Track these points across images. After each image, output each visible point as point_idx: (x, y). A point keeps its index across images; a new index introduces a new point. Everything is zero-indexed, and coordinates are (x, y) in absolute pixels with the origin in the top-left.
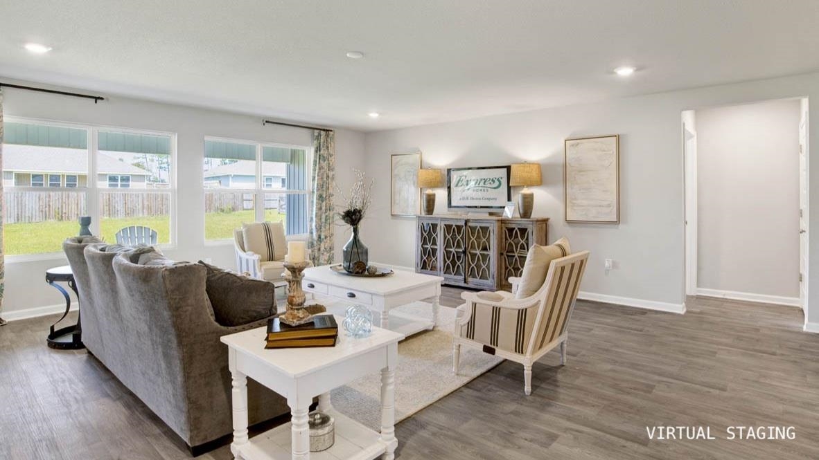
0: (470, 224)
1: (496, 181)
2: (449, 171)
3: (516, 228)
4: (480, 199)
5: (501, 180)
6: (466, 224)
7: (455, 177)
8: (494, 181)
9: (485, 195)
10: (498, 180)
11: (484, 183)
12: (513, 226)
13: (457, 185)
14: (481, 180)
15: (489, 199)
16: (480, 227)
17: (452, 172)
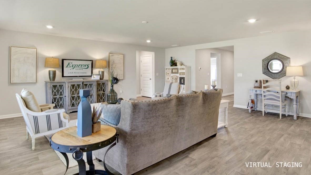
0: (84, 83)
1: (86, 66)
2: (63, 60)
3: (101, 83)
4: (79, 73)
5: (89, 66)
6: (83, 84)
7: (66, 63)
8: (85, 66)
9: (81, 71)
10: (87, 65)
11: (81, 66)
12: (100, 83)
13: (67, 67)
14: (80, 65)
15: (83, 73)
16: (89, 84)
17: (64, 60)
